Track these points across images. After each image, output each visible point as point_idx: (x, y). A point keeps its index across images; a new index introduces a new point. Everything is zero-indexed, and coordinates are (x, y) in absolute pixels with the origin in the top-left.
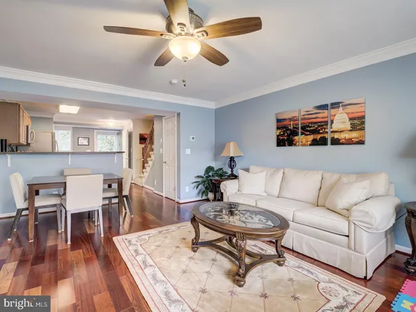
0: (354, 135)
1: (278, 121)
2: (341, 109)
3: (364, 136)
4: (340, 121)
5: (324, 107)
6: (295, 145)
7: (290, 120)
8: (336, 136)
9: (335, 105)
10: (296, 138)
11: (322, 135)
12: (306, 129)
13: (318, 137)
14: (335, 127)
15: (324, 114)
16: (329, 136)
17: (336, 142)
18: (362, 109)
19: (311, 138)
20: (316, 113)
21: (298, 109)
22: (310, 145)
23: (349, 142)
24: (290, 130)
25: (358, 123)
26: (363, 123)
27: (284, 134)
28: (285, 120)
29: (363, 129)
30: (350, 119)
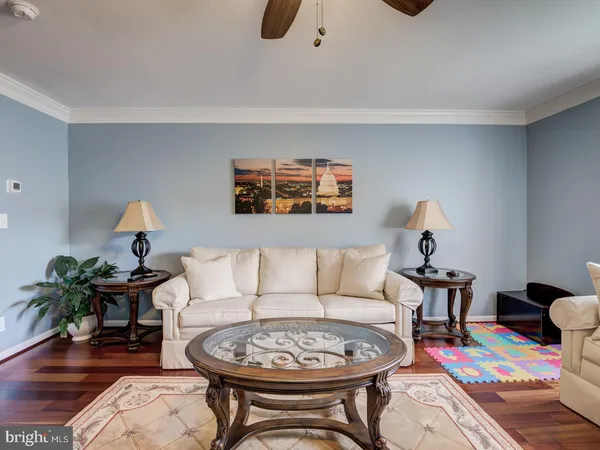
0: (343, 201)
1: (237, 172)
2: (328, 168)
3: (350, 204)
4: (328, 184)
5: (306, 162)
6: (267, 212)
7: (259, 173)
8: (323, 202)
9: (321, 162)
10: (268, 201)
11: (306, 200)
12: (283, 190)
13: (301, 201)
14: (323, 190)
15: (307, 172)
16: (312, 201)
17: (322, 209)
18: (347, 173)
19: (290, 202)
20: (298, 169)
21: (271, 159)
22: (290, 212)
23: (338, 210)
24: (259, 188)
25: (346, 188)
26: (350, 189)
27: (248, 194)
28: (249, 172)
29: (350, 196)
30: (339, 183)
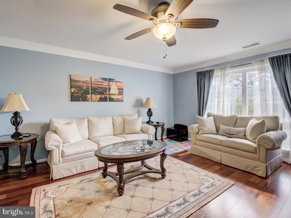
0: (120, 97)
2: (114, 83)
3: (122, 98)
4: (114, 90)
5: (105, 79)
6: (88, 101)
7: (84, 82)
8: (112, 97)
9: (110, 80)
10: (88, 96)
11: (105, 96)
12: (95, 91)
13: (103, 96)
14: (112, 92)
15: (106, 83)
16: (108, 96)
17: (111, 100)
18: (121, 85)
19: (99, 96)
20: (102, 82)
22: (98, 101)
23: (118, 100)
24: (84, 89)
25: (121, 91)
26: (123, 92)
27: (79, 92)
28: (79, 81)
29: (122, 95)
30: (118, 89)
